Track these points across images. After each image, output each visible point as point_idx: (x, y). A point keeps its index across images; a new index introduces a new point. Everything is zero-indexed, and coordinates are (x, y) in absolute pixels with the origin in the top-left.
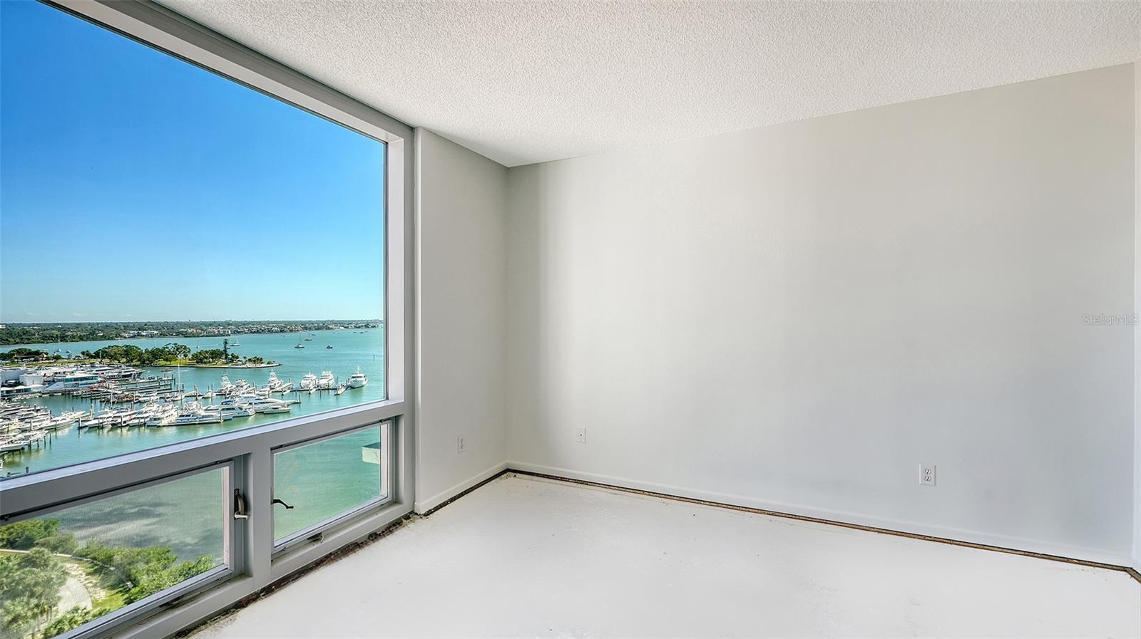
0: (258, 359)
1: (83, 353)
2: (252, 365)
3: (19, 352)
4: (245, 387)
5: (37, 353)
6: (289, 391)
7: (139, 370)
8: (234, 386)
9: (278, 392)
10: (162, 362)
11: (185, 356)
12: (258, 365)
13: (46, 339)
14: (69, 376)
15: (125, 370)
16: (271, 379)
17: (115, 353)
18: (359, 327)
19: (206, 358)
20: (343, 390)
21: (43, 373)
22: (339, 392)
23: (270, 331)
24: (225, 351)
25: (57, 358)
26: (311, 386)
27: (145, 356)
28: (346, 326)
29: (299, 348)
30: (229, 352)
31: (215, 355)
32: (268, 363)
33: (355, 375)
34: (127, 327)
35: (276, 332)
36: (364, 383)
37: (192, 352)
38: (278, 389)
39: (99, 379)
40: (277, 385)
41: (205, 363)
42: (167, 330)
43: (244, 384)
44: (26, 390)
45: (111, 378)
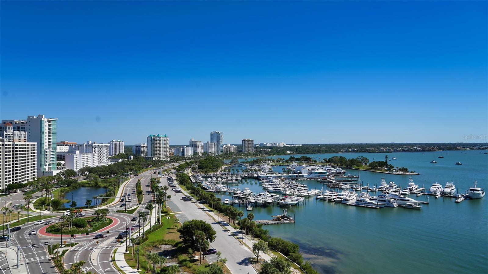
0: (405, 169)
1: (324, 159)
2: (400, 173)
3: (303, 157)
4: (394, 187)
5: (309, 158)
6: (421, 194)
7: (343, 171)
8: (388, 186)
9: (414, 193)
10: (356, 167)
11: (366, 164)
12: (405, 173)
13: (314, 152)
14: (316, 171)
15: (339, 170)
16: (410, 184)
17: (336, 161)
18: (483, 149)
19: (376, 166)
20: (462, 199)
21: (308, 168)
22: (459, 201)
23: (416, 150)
24: (386, 162)
25: (315, 161)
26: (438, 193)
27: (348, 163)
28: (472, 147)
29: (433, 163)
30: (389, 163)
31: (382, 164)
32: (412, 172)
33: (473, 188)
34: (344, 146)
35: (420, 151)
36: (482, 195)
37: (370, 162)
38: (415, 191)
39: (328, 174)
40: (414, 189)
41: (376, 169)
42: (362, 148)
43: (393, 185)
44: (303, 176)
45: (333, 173)
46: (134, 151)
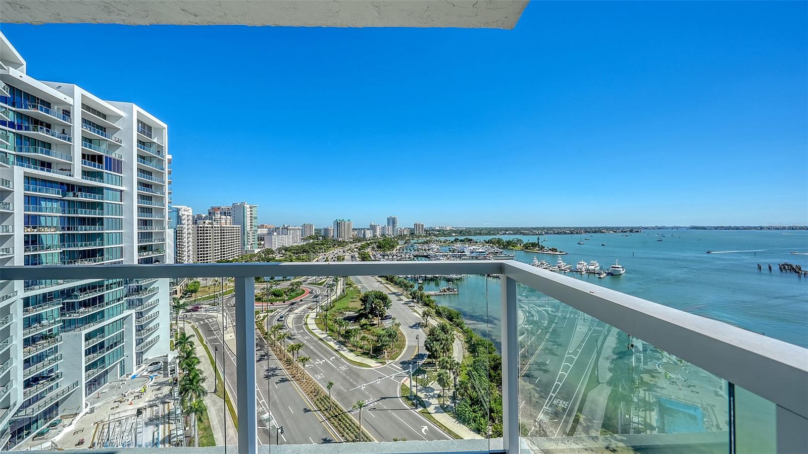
0: (554, 249)
1: (484, 241)
2: (550, 252)
3: (466, 239)
4: (545, 264)
5: (471, 240)
6: (569, 270)
7: (501, 250)
8: (540, 263)
9: (563, 270)
10: (511, 247)
11: (520, 245)
12: (554, 253)
13: (476, 234)
14: (477, 251)
15: (496, 249)
16: (559, 262)
17: (494, 242)
18: (625, 232)
19: (529, 246)
20: (605, 275)
21: (470, 248)
22: (601, 276)
23: (565, 233)
24: (538, 243)
25: (476, 242)
26: (583, 270)
27: (505, 244)
28: (615, 230)
29: (580, 244)
30: (540, 244)
31: (534, 245)
32: (560, 252)
33: (614, 266)
34: (502, 229)
35: (568, 234)
36: (622, 272)
37: (524, 243)
38: (563, 268)
39: (487, 253)
40: (562, 266)
41: (529, 249)
42: (517, 231)
43: (544, 263)
44: (465, 255)
45: (492, 253)
46: (323, 233)
